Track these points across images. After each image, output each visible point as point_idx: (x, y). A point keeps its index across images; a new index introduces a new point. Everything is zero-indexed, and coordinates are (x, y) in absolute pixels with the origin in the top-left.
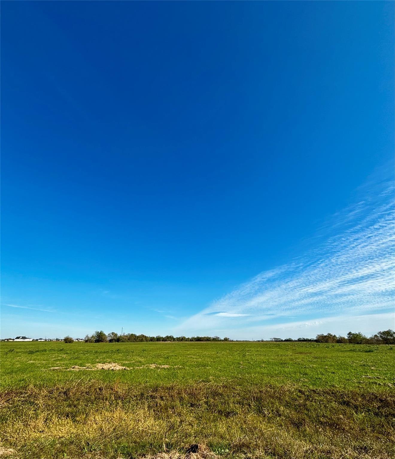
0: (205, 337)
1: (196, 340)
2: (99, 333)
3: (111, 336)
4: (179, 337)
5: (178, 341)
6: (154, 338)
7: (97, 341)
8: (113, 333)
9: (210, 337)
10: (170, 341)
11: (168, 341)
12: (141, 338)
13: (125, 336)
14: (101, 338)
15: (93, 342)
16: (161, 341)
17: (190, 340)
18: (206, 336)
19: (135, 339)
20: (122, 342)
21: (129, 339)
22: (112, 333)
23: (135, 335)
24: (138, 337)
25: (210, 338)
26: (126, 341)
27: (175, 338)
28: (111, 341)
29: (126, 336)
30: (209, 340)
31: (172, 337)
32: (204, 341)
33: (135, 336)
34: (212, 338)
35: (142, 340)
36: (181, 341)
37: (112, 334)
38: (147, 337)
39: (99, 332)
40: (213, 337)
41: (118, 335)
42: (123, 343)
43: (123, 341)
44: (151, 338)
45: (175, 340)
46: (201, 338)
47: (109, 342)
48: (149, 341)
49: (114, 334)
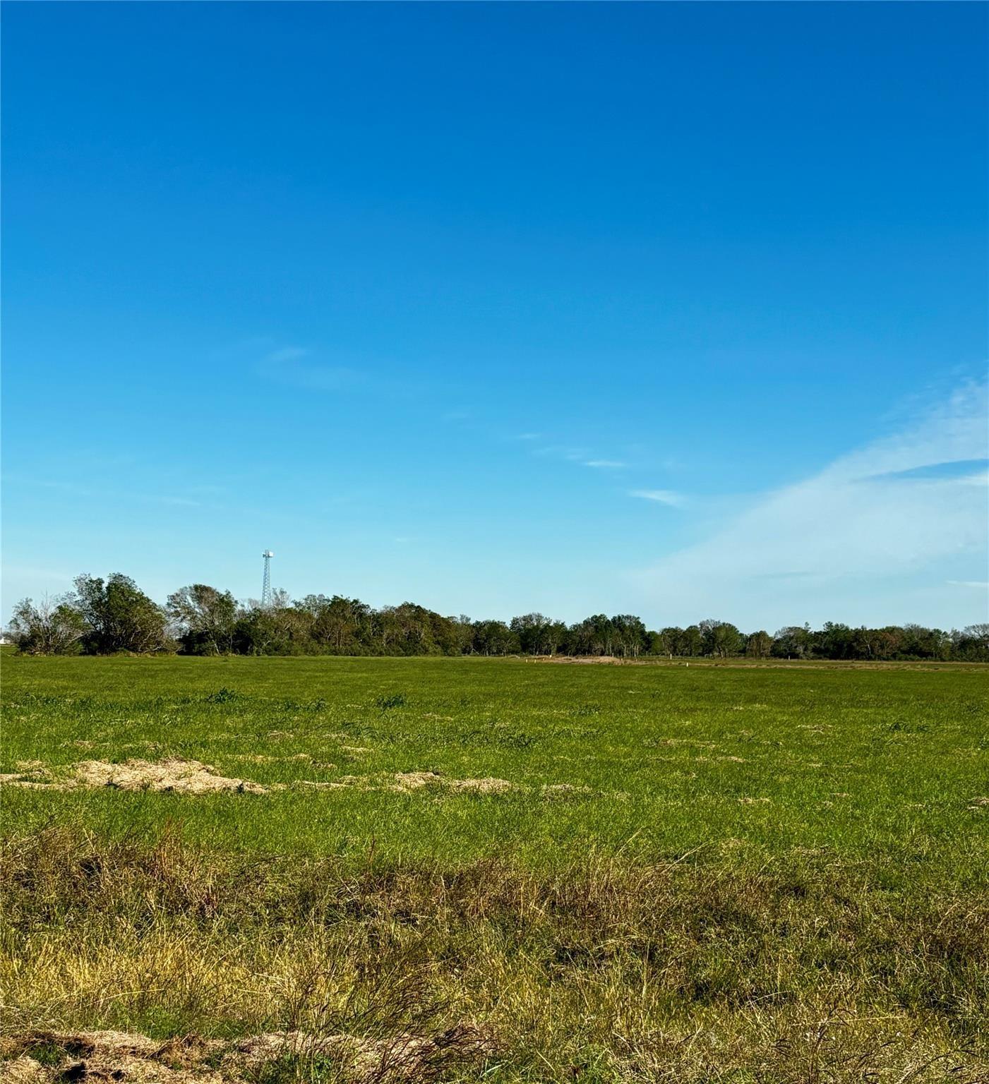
0: (891, 630)
1: (815, 650)
2: (105, 585)
3: (190, 612)
4: (684, 628)
5: (674, 652)
6: (494, 627)
7: (98, 644)
8: (201, 592)
9: (931, 627)
10: (619, 653)
11: (602, 654)
12: (404, 625)
13: (289, 610)
14: (122, 623)
15: (71, 653)
16: (548, 653)
17: (767, 652)
18: (901, 624)
19: (357, 634)
20: (268, 652)
21: (317, 636)
22: (196, 588)
23: (357, 608)
24: (380, 620)
25: (933, 636)
26: (296, 646)
27: (658, 630)
28: (192, 644)
29: (297, 613)
30: (924, 654)
31: (631, 628)
32: (880, 658)
33: (361, 615)
34: (955, 633)
35: (411, 645)
36: (702, 655)
37: (199, 599)
38: (448, 623)
39: (100, 582)
40: (961, 629)
41: (239, 608)
42: (278, 660)
43: (276, 649)
44: (478, 627)
45: (657, 645)
46: (859, 634)
47: (180, 653)
48: (465, 651)
49: (205, 595)
